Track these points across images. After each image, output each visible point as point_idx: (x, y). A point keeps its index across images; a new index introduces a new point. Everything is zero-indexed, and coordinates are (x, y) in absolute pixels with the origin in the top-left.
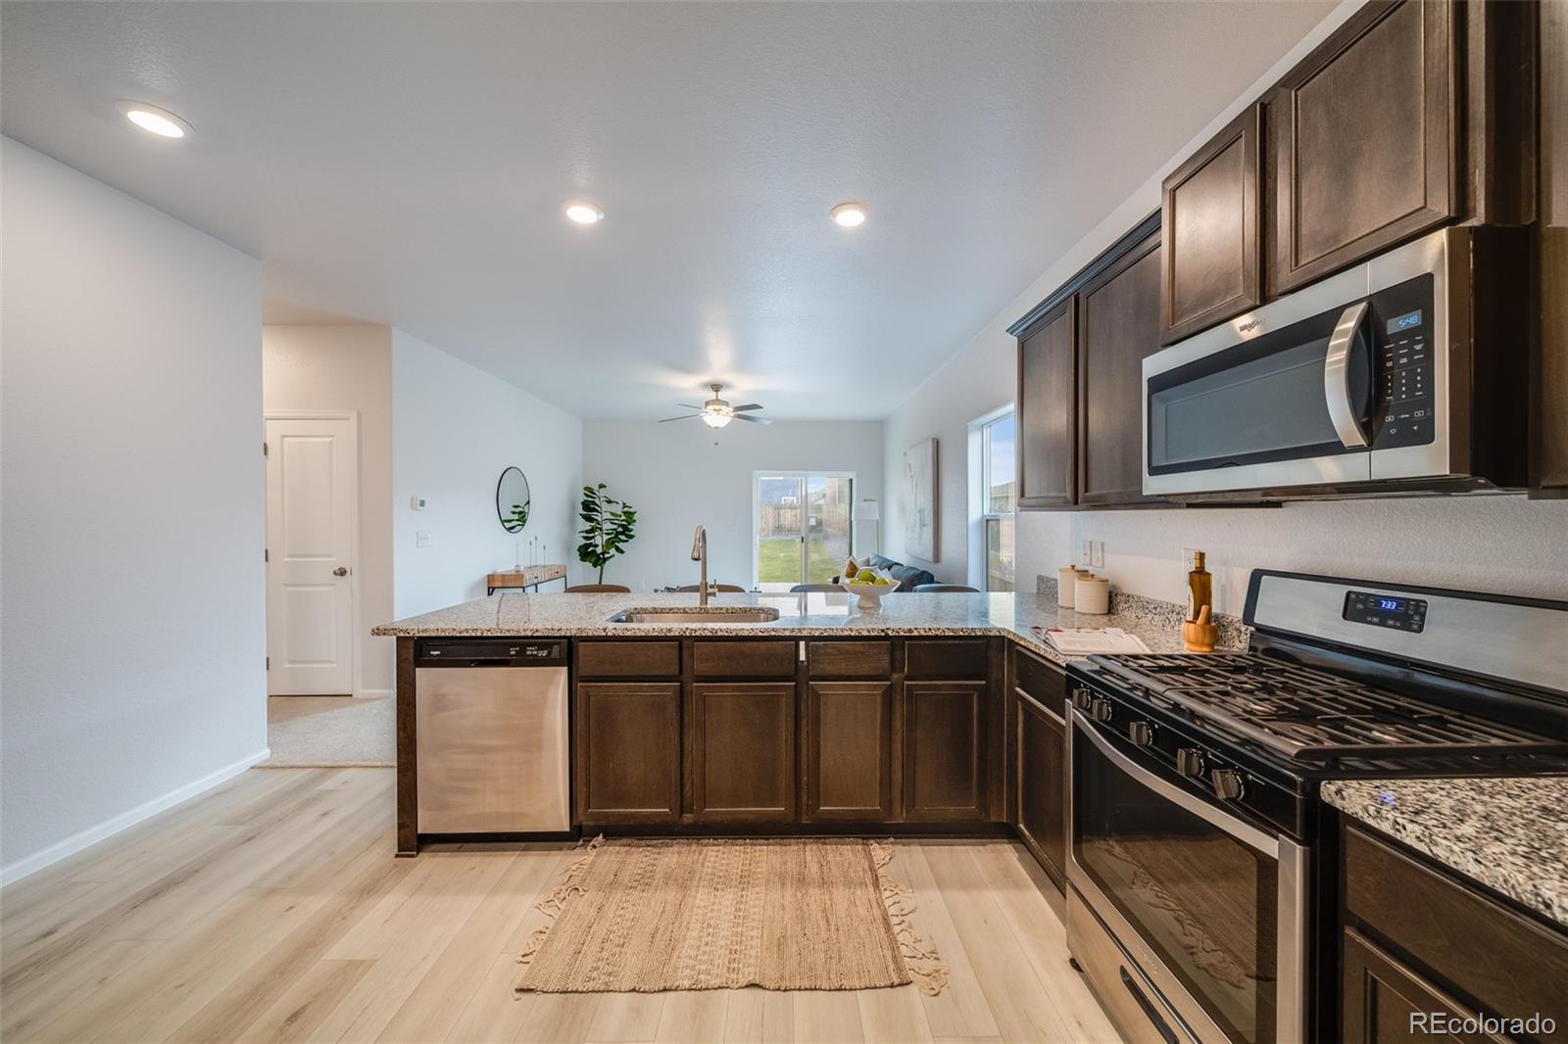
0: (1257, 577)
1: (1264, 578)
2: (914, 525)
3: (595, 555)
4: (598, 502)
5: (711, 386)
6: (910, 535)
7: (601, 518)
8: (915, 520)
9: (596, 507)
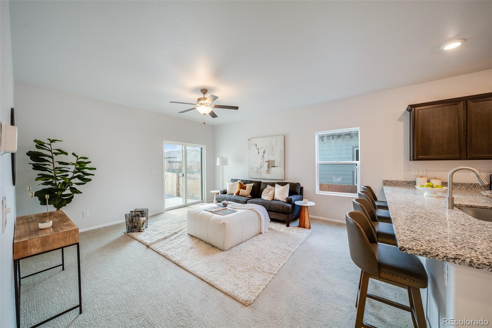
2: (261, 167)
3: (58, 198)
4: (49, 153)
5: (201, 90)
6: (256, 171)
7: (54, 167)
8: (262, 165)
9: (46, 158)
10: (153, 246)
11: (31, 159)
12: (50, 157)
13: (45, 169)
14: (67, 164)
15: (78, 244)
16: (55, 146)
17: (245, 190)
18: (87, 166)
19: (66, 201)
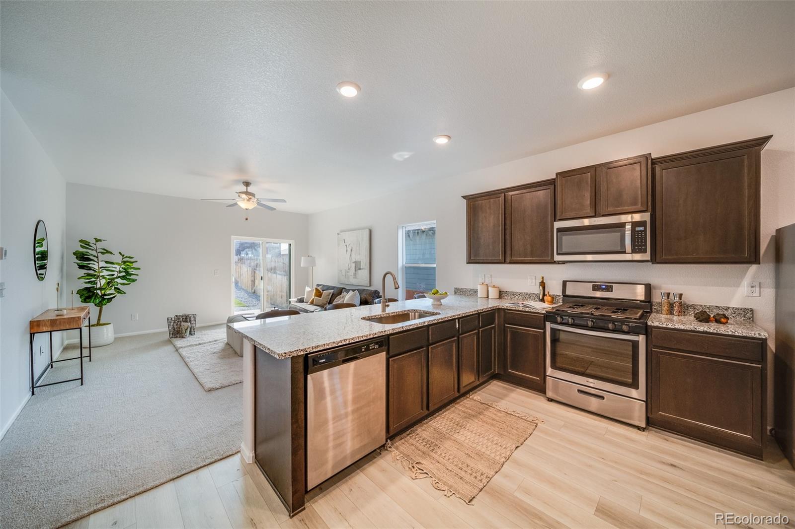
0: (565, 283)
1: (567, 283)
2: (349, 269)
3: (99, 296)
4: (94, 253)
5: (243, 183)
6: (344, 274)
7: (98, 266)
8: (350, 266)
9: (91, 257)
10: (180, 350)
11: (77, 258)
12: (95, 256)
13: (90, 269)
14: (112, 263)
15: (81, 329)
16: (100, 245)
17: (321, 297)
18: (134, 265)
19: (106, 300)
